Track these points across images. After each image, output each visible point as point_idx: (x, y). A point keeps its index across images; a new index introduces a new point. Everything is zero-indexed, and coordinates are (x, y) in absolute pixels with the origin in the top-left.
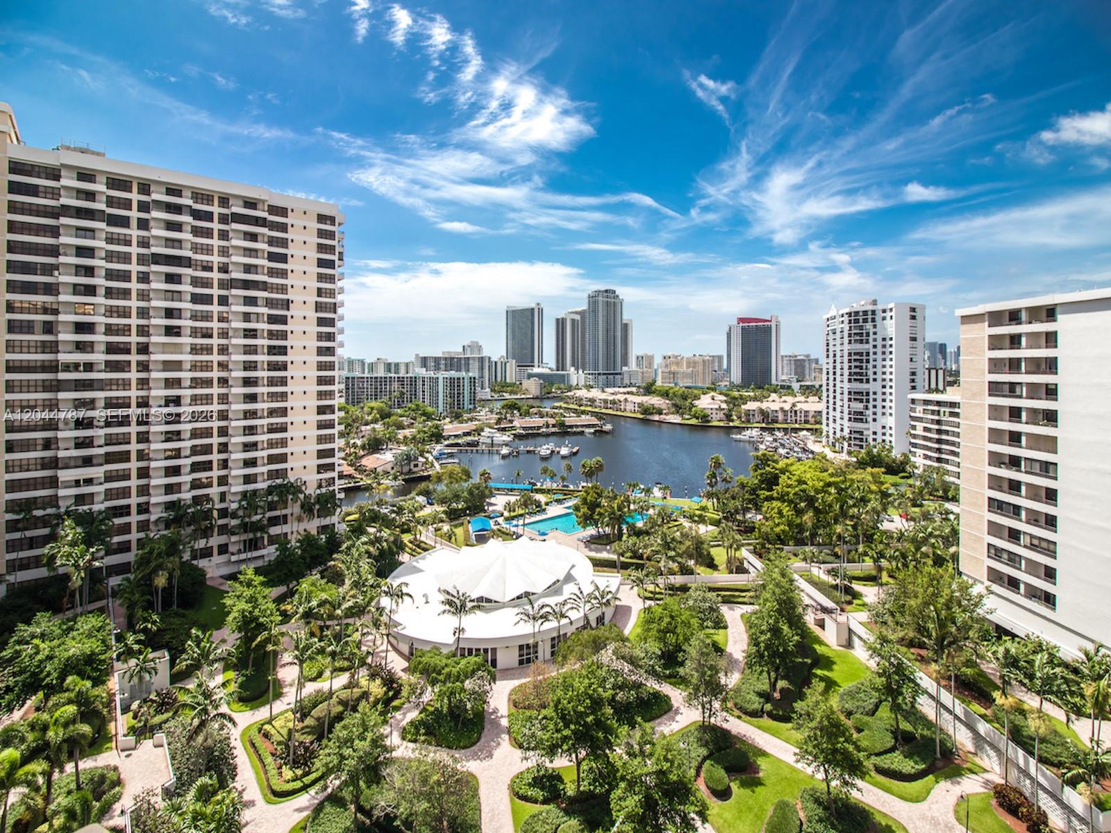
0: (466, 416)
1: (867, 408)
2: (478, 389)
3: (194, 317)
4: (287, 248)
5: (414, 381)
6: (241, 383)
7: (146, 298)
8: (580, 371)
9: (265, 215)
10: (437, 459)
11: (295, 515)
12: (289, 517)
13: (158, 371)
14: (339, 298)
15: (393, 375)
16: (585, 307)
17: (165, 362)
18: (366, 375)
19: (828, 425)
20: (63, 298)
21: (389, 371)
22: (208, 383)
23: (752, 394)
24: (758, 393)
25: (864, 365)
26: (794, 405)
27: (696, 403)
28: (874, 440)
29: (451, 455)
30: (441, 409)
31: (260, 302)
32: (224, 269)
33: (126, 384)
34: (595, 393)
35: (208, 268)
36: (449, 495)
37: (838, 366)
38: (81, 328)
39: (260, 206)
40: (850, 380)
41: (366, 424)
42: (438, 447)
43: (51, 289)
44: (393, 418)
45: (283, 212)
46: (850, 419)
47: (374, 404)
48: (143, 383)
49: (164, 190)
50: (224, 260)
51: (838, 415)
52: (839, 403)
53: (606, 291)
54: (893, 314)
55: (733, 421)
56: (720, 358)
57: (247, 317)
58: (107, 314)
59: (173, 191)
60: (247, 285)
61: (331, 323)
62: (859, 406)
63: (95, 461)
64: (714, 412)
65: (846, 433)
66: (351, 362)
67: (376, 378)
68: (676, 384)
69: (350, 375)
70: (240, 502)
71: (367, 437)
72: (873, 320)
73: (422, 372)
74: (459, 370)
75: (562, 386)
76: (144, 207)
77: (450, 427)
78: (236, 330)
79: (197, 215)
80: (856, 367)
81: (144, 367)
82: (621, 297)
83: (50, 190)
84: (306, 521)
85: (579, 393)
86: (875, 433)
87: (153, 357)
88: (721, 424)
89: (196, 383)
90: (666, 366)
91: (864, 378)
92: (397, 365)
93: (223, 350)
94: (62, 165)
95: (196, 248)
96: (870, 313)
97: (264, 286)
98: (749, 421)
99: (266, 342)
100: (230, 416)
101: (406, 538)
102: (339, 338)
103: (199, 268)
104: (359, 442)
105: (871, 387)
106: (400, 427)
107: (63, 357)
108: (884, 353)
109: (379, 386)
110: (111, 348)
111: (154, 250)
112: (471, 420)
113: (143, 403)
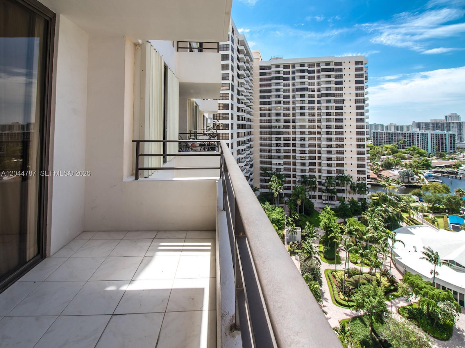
0: (448, 156)
3: (309, 109)
4: (342, 78)
6: (325, 133)
7: (294, 103)
9: (333, 67)
10: (427, 178)
11: (348, 191)
12: (345, 190)
13: (298, 128)
14: (366, 96)
15: (399, 132)
17: (300, 125)
18: (384, 132)
20: (273, 105)
21: (397, 130)
22: (314, 133)
29: (437, 178)
30: (430, 151)
31: (332, 101)
32: (319, 90)
33: (288, 133)
35: (313, 91)
36: (433, 198)
38: (278, 114)
39: (331, 64)
41: (384, 155)
42: (428, 172)
43: (270, 103)
44: (399, 154)
45: (340, 64)
47: (388, 146)
48: (294, 133)
49: (299, 65)
50: (319, 87)
57: (327, 108)
58: (284, 110)
59: (302, 65)
60: (327, 95)
61: (362, 108)
63: (281, 158)
66: (376, 126)
67: (389, 133)
69: (376, 131)
70: (326, 180)
73: (417, 130)
76: (293, 73)
78: (323, 113)
79: (310, 72)
81: (294, 127)
83: (269, 73)
84: (352, 194)
87: (297, 124)
89: (311, 133)
92: (402, 127)
93: (319, 121)
94: (272, 64)
95: (309, 84)
97: (333, 95)
99: (335, 117)
100: (322, 146)
101: (405, 215)
102: (366, 114)
103: (311, 91)
104: (380, 164)
106: (403, 158)
107: (274, 124)
109: (391, 137)
110: (286, 121)
111: (297, 87)
112: (452, 159)
113: (294, 139)
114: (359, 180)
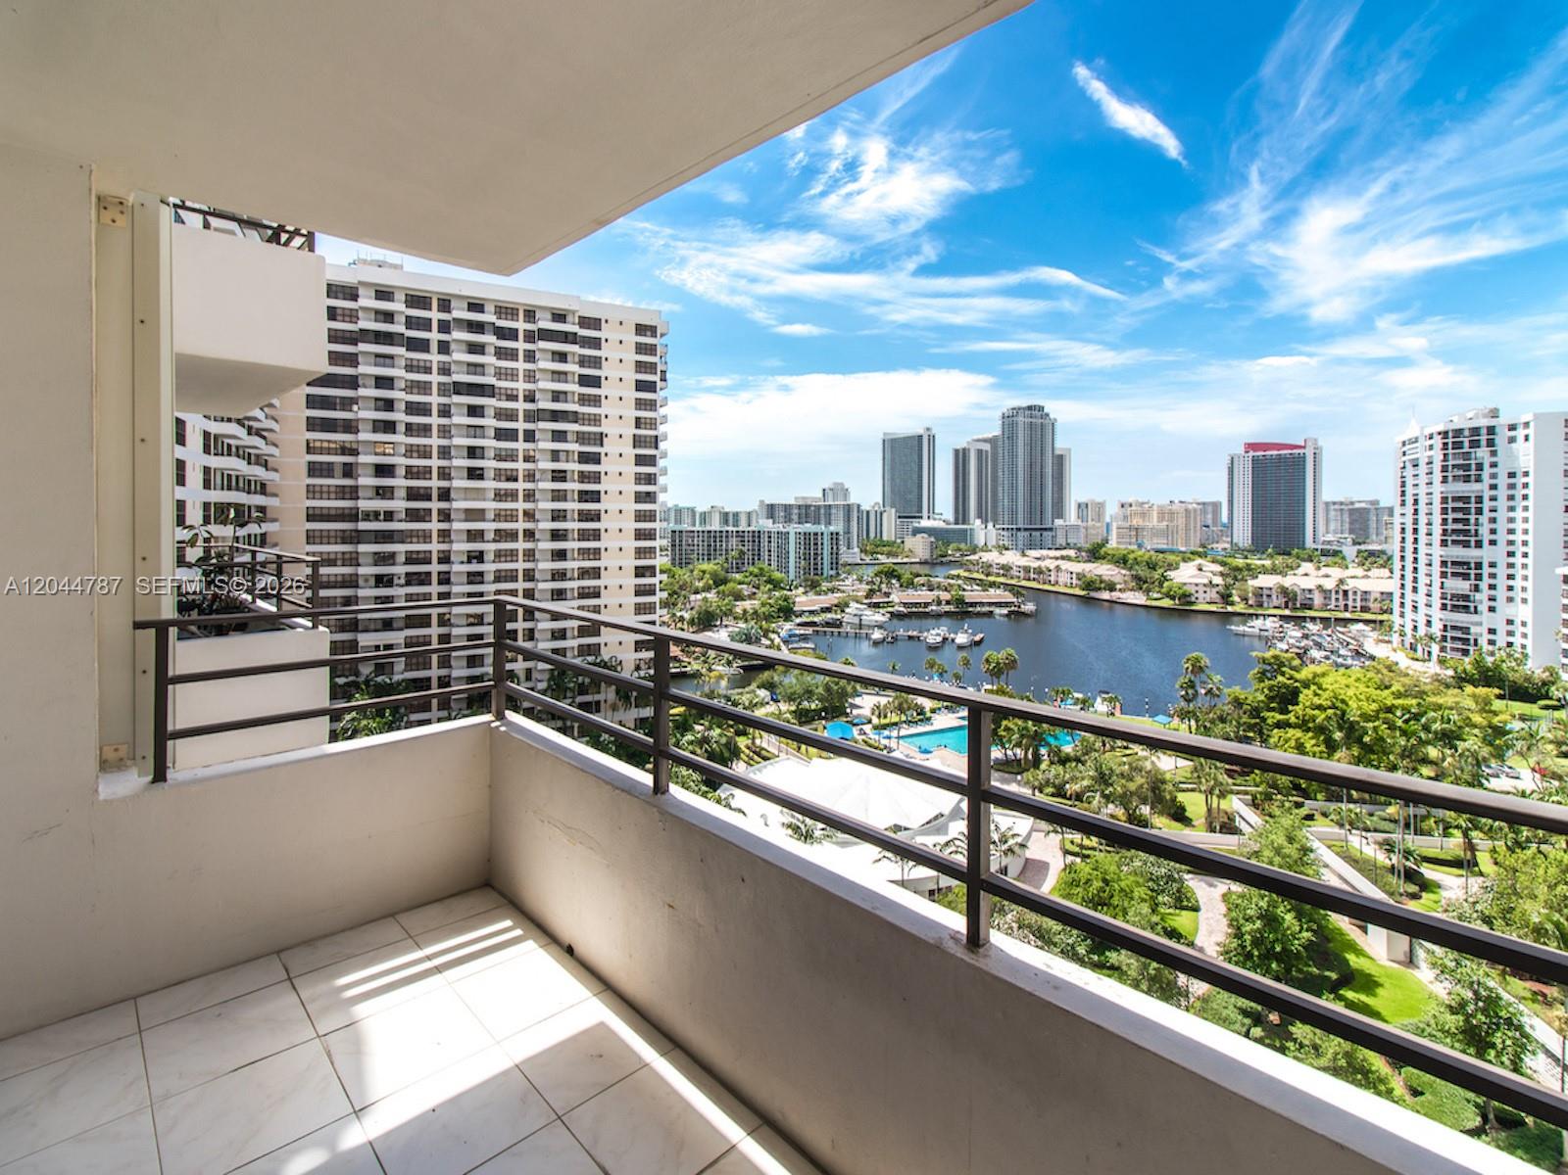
0: (825, 586)
1: (1477, 589)
2: (843, 549)
3: (499, 457)
4: (600, 368)
5: (757, 536)
6: (548, 536)
7: (447, 435)
8: (990, 525)
9: (575, 329)
10: (786, 642)
11: (609, 703)
12: (602, 703)
13: (460, 521)
14: (662, 429)
15: (730, 528)
16: (996, 431)
17: (467, 511)
18: (697, 528)
19: (1402, 615)
20: (363, 436)
21: (726, 522)
22: (512, 536)
23: (1268, 563)
24: (1279, 560)
25: (1472, 518)
26: (1341, 581)
27: (1171, 574)
28: (1492, 642)
29: (804, 638)
30: (792, 576)
31: (570, 437)
32: (530, 398)
33: (426, 536)
34: (1012, 558)
35: (513, 398)
36: (799, 689)
37: (1423, 519)
38: (383, 470)
39: (569, 318)
40: (1444, 543)
41: (697, 592)
42: (788, 626)
43: (350, 427)
44: (730, 585)
45: (594, 323)
46: (1444, 607)
47: (705, 566)
48: (445, 535)
49: (466, 306)
50: (530, 386)
51: (1421, 599)
52: (1423, 580)
53: (1030, 408)
54: (1530, 431)
55: (1232, 604)
56: (1216, 506)
57: (555, 456)
58: (409, 454)
59: (476, 306)
60: (555, 416)
61: (651, 461)
62: (1462, 586)
63: (395, 625)
64: (1201, 589)
65: (1436, 629)
66: (679, 511)
67: (709, 532)
68: (1140, 546)
69: (678, 528)
70: (549, 680)
71: (697, 608)
72: (1491, 443)
73: (767, 524)
74: (817, 522)
75: (962, 546)
76: (444, 327)
77: (803, 600)
78: (544, 471)
79: (502, 333)
80: (1455, 521)
81: (445, 516)
82: (1052, 416)
83: (347, 312)
84: (622, 711)
85: (986, 557)
86: (1492, 631)
87: (455, 505)
88: (1213, 608)
89: (501, 535)
90: (1125, 518)
91: (1473, 539)
92: (736, 515)
93: (530, 496)
94: (360, 283)
95: (500, 374)
96: (1484, 431)
97: (574, 417)
98: (1261, 605)
99: (577, 486)
100: (537, 576)
101: (742, 742)
102: (661, 480)
103: (504, 397)
104: (687, 616)
105: (1486, 554)
106: (739, 597)
107: (364, 505)
108: (1511, 498)
109: (713, 543)
110: (413, 494)
111: (456, 378)
112: (832, 590)
113: (445, 558)
114: (638, 668)
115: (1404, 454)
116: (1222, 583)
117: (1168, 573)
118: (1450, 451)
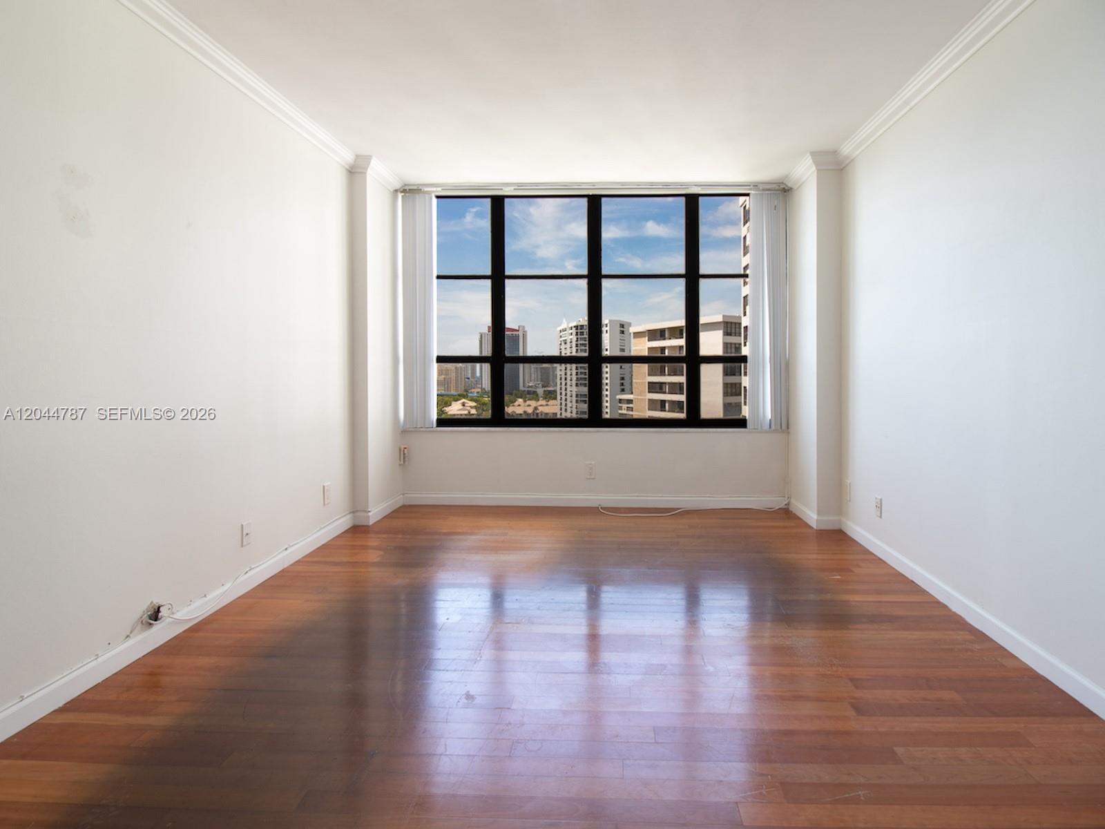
26: (536, 408)
27: (447, 409)
40: (577, 385)
52: (569, 405)
54: (609, 328)
80: (581, 373)
115: (561, 337)
116: (476, 413)
117: (445, 408)
118: (579, 336)
